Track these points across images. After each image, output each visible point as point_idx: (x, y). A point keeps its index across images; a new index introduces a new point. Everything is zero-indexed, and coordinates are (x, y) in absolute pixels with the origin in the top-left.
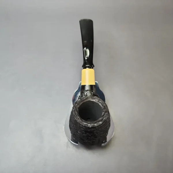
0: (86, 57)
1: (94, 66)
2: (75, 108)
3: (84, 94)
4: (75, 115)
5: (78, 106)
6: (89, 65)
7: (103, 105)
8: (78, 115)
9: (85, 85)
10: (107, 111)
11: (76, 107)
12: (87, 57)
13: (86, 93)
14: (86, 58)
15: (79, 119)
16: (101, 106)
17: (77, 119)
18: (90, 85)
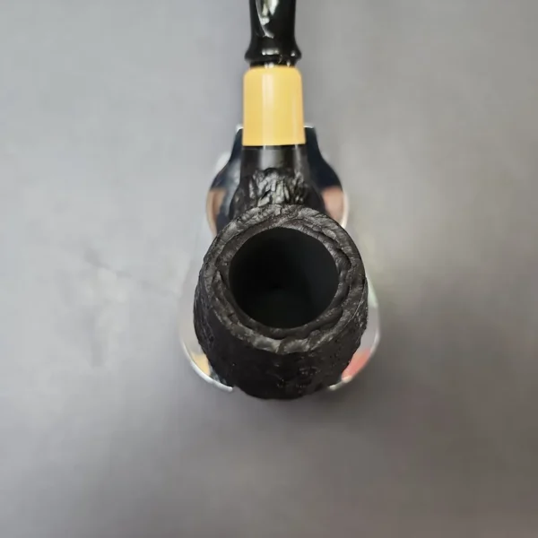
0: (265, 12)
1: (299, 54)
2: (212, 264)
3: (256, 188)
4: (213, 299)
5: (230, 254)
6: (277, 52)
7: (339, 251)
8: (229, 300)
9: (261, 147)
10: (360, 279)
11: (218, 260)
12: (269, 14)
13: (265, 183)
14: (263, 16)
15: (235, 317)
16: (332, 253)
17: (226, 318)
18: (283, 147)
